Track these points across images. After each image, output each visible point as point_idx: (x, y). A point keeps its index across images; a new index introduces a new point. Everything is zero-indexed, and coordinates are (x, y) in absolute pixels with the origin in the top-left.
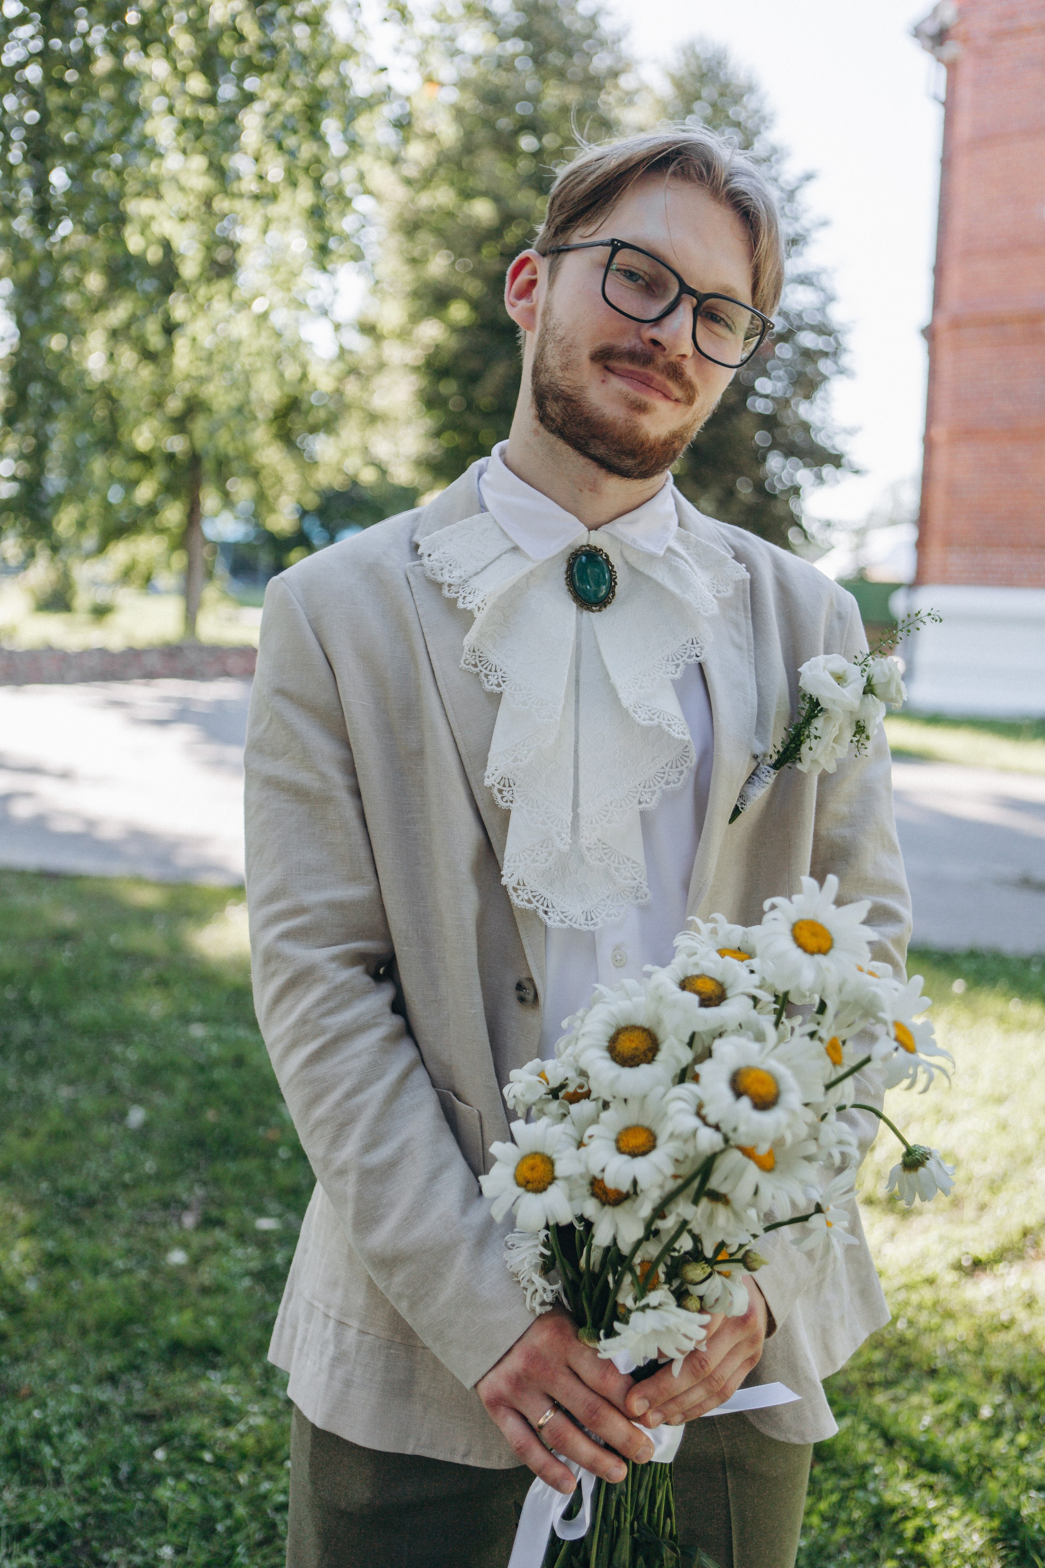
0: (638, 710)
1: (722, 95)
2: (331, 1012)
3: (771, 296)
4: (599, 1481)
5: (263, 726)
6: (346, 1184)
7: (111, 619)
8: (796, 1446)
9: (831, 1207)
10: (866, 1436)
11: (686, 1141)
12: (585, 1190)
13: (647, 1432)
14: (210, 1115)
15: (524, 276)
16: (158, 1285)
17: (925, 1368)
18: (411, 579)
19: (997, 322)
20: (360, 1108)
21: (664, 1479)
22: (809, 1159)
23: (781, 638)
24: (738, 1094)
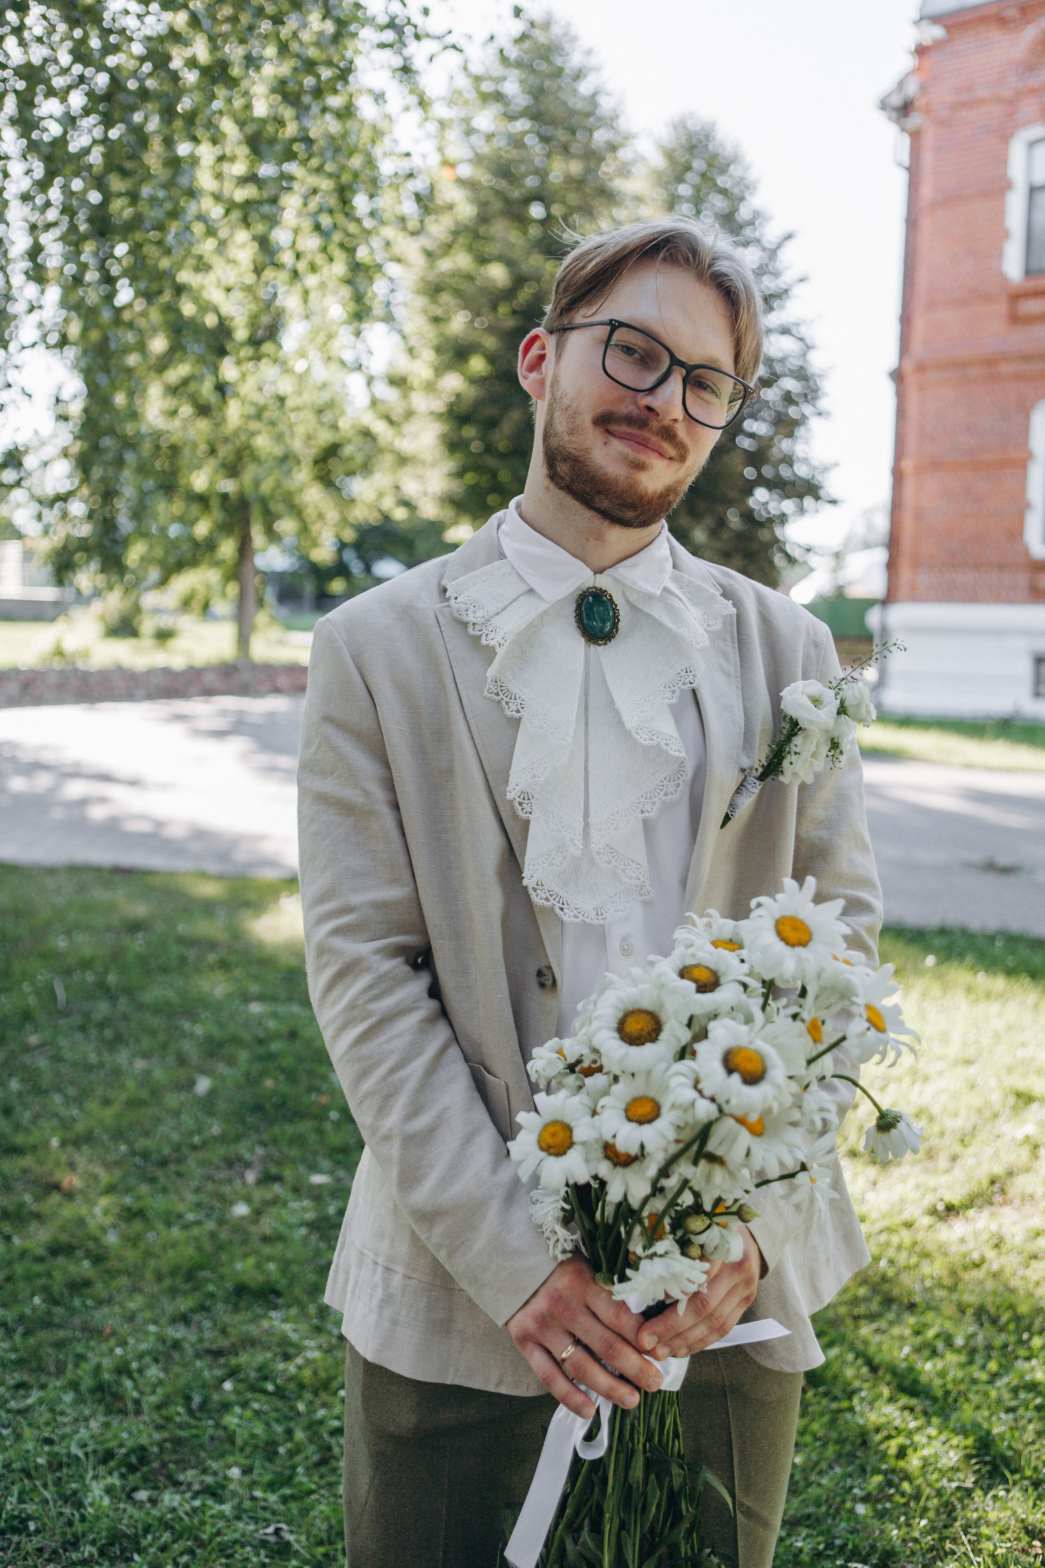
0: (640, 732)
1: (710, 165)
2: (376, 998)
3: (752, 365)
4: (615, 1408)
5: (314, 748)
6: (391, 1148)
7: (173, 643)
8: (787, 1374)
9: (815, 1166)
10: (853, 1363)
11: (685, 1111)
12: (600, 1153)
13: (656, 1364)
14: (269, 1083)
15: (534, 351)
16: (224, 1235)
17: (906, 1301)
18: (441, 619)
19: (959, 365)
20: (403, 1081)
21: (672, 1405)
22: (794, 1124)
23: (765, 665)
24: (730, 1071)
